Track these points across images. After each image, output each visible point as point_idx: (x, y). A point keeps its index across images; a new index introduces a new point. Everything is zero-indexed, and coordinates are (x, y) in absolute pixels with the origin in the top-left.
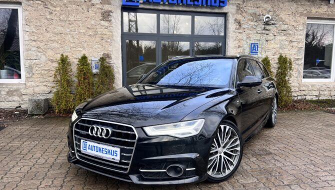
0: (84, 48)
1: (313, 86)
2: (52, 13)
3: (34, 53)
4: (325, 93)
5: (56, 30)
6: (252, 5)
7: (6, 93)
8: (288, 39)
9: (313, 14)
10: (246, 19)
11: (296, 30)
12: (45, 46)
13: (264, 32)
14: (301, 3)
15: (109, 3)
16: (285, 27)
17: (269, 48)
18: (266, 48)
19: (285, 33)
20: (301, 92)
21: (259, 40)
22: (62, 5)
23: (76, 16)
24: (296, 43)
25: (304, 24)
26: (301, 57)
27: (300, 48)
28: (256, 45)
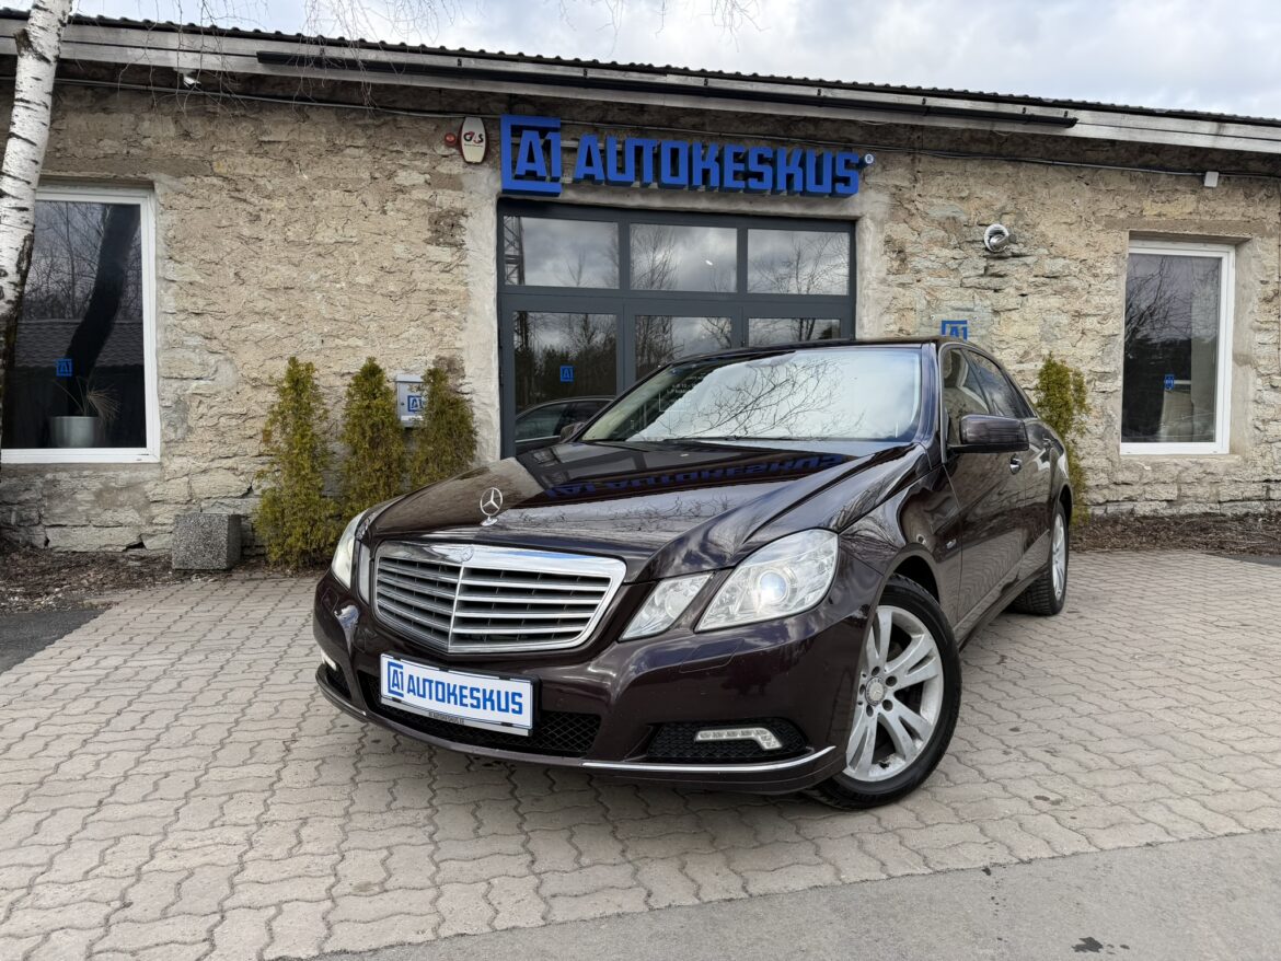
0: (368, 339)
1: (1156, 467)
2: (258, 218)
3: (192, 355)
4: (1200, 491)
5: (271, 276)
6: (942, 192)
7: (93, 498)
8: (1068, 307)
9: (1149, 223)
10: (924, 239)
11: (1095, 276)
12: (231, 333)
13: (984, 281)
14: (1106, 184)
15: (454, 183)
16: (1057, 265)
17: (1001, 338)
18: (994, 338)
19: (1058, 285)
20: (1119, 488)
21: (968, 310)
22: (293, 191)
23: (343, 228)
24: (1095, 319)
25: (1120, 256)
26: (1112, 369)
27: (1110, 336)
28: (962, 326)
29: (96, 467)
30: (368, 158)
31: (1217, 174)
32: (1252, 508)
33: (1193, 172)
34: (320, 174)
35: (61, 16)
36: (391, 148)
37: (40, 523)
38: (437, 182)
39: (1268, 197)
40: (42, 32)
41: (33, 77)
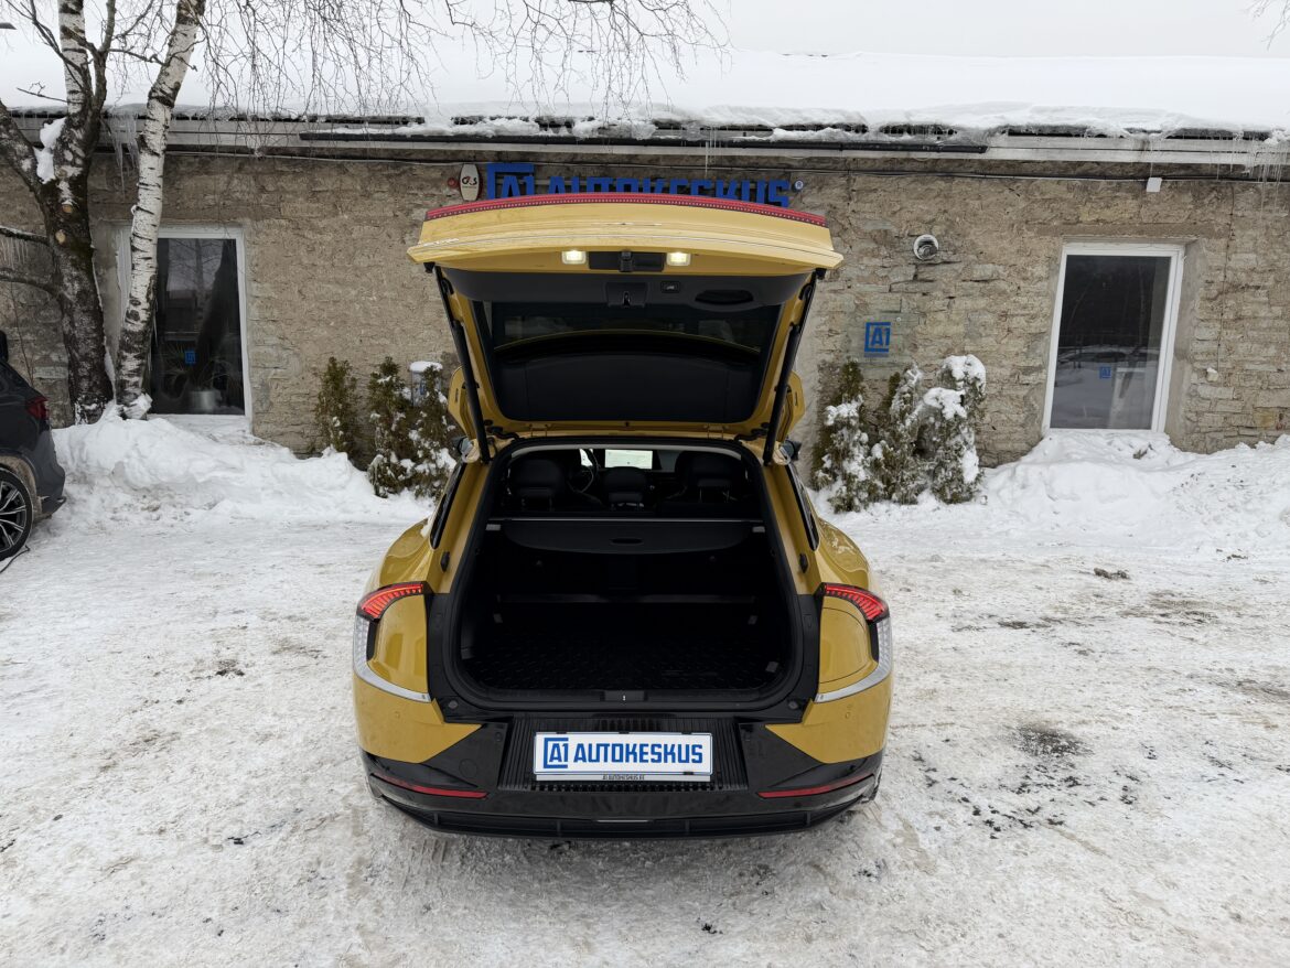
0: (394, 341)
2: (314, 249)
3: (270, 350)
6: (875, 208)
8: (995, 308)
9: (1084, 229)
11: (1024, 279)
13: (911, 287)
16: (986, 270)
17: (929, 336)
19: (986, 288)
21: (896, 312)
22: (337, 228)
23: (373, 255)
24: (1022, 318)
25: (1052, 261)
26: (1038, 364)
27: (1035, 335)
28: (885, 327)
30: (392, 200)
31: (1160, 180)
33: (1134, 179)
34: (357, 214)
35: (165, 122)
36: (408, 191)
39: (1219, 199)
40: (153, 135)
41: (150, 168)
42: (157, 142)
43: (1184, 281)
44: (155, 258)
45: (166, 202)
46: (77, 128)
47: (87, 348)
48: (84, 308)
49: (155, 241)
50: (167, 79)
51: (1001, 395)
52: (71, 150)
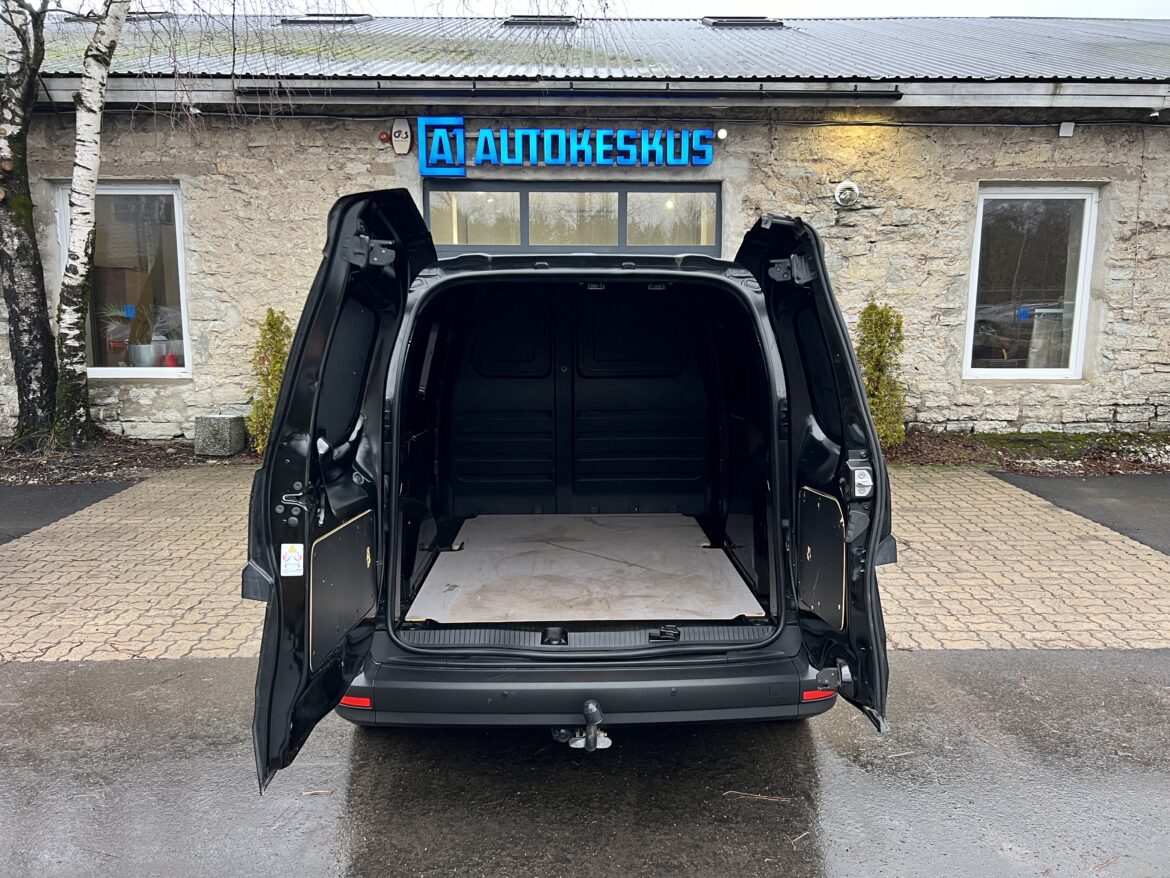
1: (997, 392)
2: (249, 202)
3: (210, 304)
4: (1042, 412)
5: (259, 245)
6: (798, 155)
7: (150, 403)
8: (915, 252)
9: (1000, 173)
10: (779, 197)
11: (945, 223)
12: (235, 287)
13: (834, 231)
14: (958, 140)
15: (389, 170)
16: (907, 215)
17: (851, 280)
18: (842, 280)
19: (906, 232)
20: (960, 409)
22: (273, 182)
23: (309, 208)
24: (942, 261)
25: (969, 204)
26: (957, 305)
27: (956, 276)
29: (151, 382)
30: (325, 154)
31: (1074, 124)
32: (1097, 428)
33: (1048, 123)
34: (292, 168)
35: (101, 80)
36: (341, 146)
37: (118, 419)
38: (375, 170)
39: (1130, 142)
40: (89, 93)
41: (87, 124)
42: (93, 99)
43: (1098, 223)
44: (92, 213)
45: (104, 160)
46: (15, 87)
47: (27, 302)
48: (24, 263)
49: (93, 196)
50: (104, 37)
51: (923, 337)
52: (10, 109)
